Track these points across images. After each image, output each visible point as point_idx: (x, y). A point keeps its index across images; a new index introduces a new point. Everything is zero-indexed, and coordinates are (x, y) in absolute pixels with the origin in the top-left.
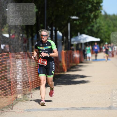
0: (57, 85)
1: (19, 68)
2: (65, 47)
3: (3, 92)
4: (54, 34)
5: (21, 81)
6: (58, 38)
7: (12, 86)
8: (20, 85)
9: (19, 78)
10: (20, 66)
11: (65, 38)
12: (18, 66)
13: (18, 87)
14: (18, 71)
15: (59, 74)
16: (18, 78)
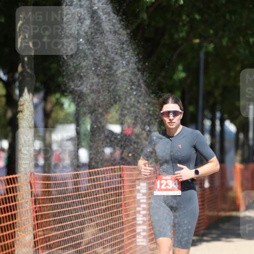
0: (223, 239)
1: (143, 199)
2: (243, 155)
3: (107, 251)
4: (218, 128)
5: (145, 227)
6: (227, 137)
7: (125, 237)
8: (144, 237)
9: (141, 222)
10: (144, 194)
11: (241, 136)
12: (139, 196)
13: (138, 240)
14: (139, 206)
15: (228, 214)
16: (138, 222)
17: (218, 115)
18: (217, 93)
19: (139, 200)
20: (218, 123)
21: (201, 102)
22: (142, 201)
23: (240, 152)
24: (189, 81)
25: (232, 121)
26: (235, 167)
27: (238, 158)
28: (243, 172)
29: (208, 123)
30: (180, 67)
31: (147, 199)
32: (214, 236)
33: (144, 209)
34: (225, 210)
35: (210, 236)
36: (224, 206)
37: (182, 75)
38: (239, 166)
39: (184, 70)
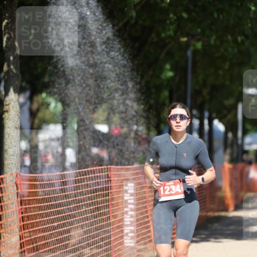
0: (212, 240)
1: (130, 199)
2: (231, 155)
3: (94, 253)
4: (206, 127)
5: (132, 228)
6: (215, 136)
7: (112, 239)
8: (132, 238)
9: (129, 223)
10: (132, 195)
11: (230, 135)
12: (127, 197)
13: (125, 241)
14: (127, 207)
15: (216, 214)
16: (126, 223)
18: (205, 92)
19: (127, 200)
20: (206, 122)
22: (129, 201)
23: (228, 151)
24: (177, 79)
25: (220, 120)
26: (223, 167)
27: (227, 157)
28: (232, 171)
29: (196, 122)
30: (168, 66)
31: (134, 200)
32: (203, 236)
33: (132, 210)
34: (213, 210)
35: (199, 236)
36: (212, 206)
37: (170, 74)
38: (227, 166)
39: (171, 70)
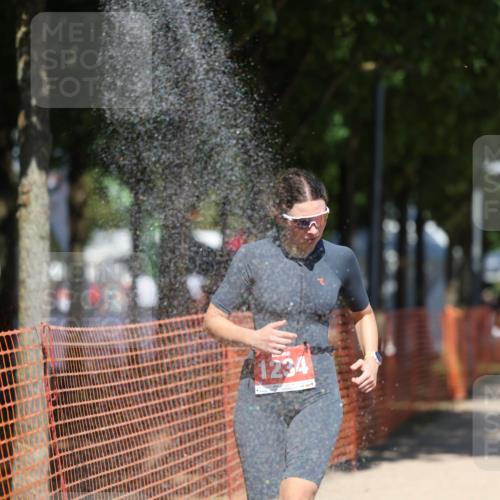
2: (461, 291)
4: (412, 237)
17: (412, 211)
18: (410, 169)
20: (411, 228)
21: (378, 186)
24: (355, 144)
25: (441, 224)
26: (443, 314)
28: (462, 322)
29: (391, 227)
30: (338, 118)
32: (405, 449)
34: (425, 399)
35: (396, 449)
37: (340, 132)
38: (453, 313)
39: (346, 124)
